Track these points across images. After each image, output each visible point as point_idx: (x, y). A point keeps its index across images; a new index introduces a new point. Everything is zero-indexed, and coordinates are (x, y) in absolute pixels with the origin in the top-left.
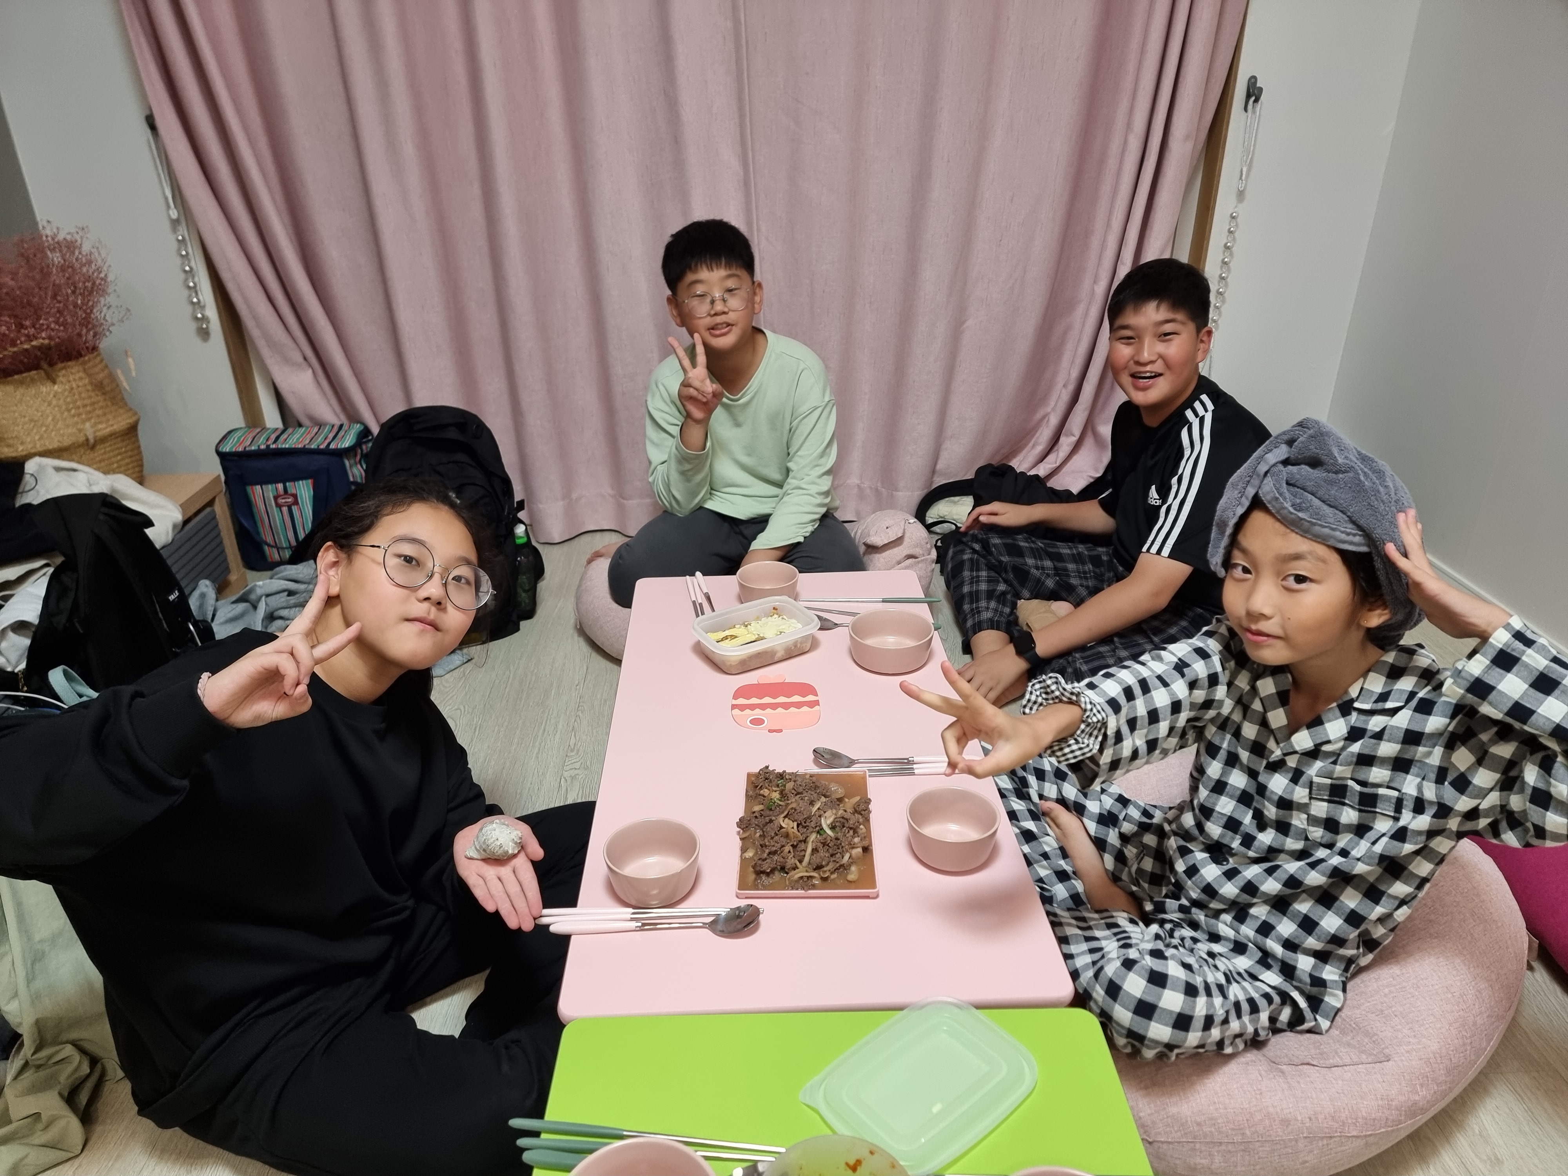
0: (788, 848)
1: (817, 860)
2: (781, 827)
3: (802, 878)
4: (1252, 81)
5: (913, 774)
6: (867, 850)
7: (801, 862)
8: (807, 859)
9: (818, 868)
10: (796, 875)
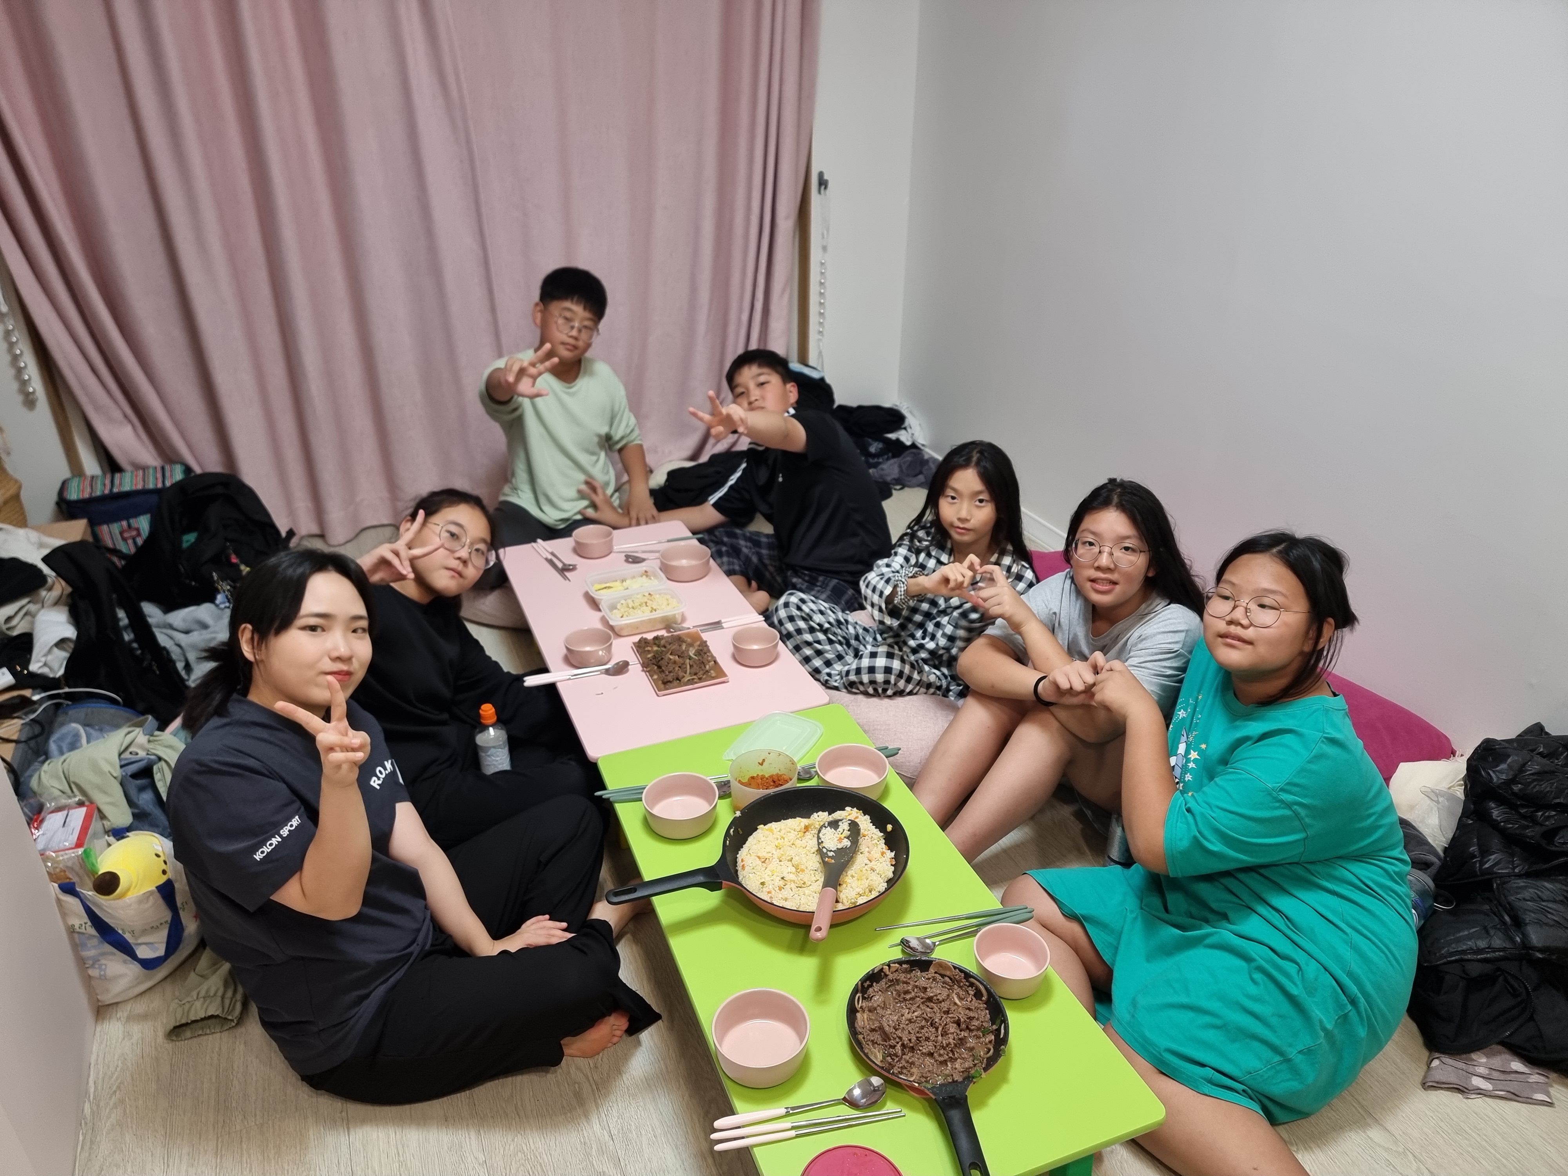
0: (677, 668)
1: (693, 670)
2: (671, 659)
3: (689, 680)
4: (821, 175)
5: (723, 628)
6: (715, 662)
7: (686, 673)
8: (688, 672)
9: (696, 674)
10: (686, 679)
